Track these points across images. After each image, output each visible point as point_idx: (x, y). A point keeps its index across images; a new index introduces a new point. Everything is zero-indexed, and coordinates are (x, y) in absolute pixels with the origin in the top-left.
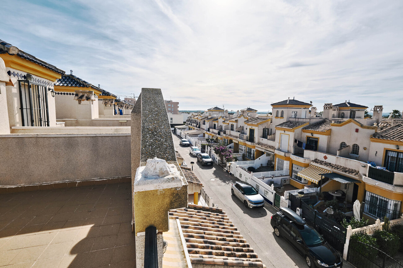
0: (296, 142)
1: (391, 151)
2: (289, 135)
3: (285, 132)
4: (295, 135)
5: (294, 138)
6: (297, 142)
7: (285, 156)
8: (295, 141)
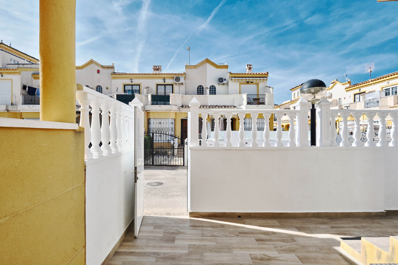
0: (25, 89)
1: (128, 85)
2: (12, 80)
3: (2, 76)
4: (22, 79)
5: (21, 84)
6: (27, 89)
7: (8, 110)
8: (24, 87)
